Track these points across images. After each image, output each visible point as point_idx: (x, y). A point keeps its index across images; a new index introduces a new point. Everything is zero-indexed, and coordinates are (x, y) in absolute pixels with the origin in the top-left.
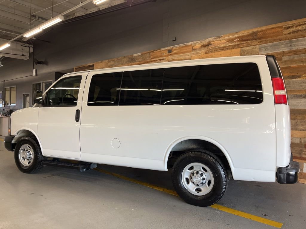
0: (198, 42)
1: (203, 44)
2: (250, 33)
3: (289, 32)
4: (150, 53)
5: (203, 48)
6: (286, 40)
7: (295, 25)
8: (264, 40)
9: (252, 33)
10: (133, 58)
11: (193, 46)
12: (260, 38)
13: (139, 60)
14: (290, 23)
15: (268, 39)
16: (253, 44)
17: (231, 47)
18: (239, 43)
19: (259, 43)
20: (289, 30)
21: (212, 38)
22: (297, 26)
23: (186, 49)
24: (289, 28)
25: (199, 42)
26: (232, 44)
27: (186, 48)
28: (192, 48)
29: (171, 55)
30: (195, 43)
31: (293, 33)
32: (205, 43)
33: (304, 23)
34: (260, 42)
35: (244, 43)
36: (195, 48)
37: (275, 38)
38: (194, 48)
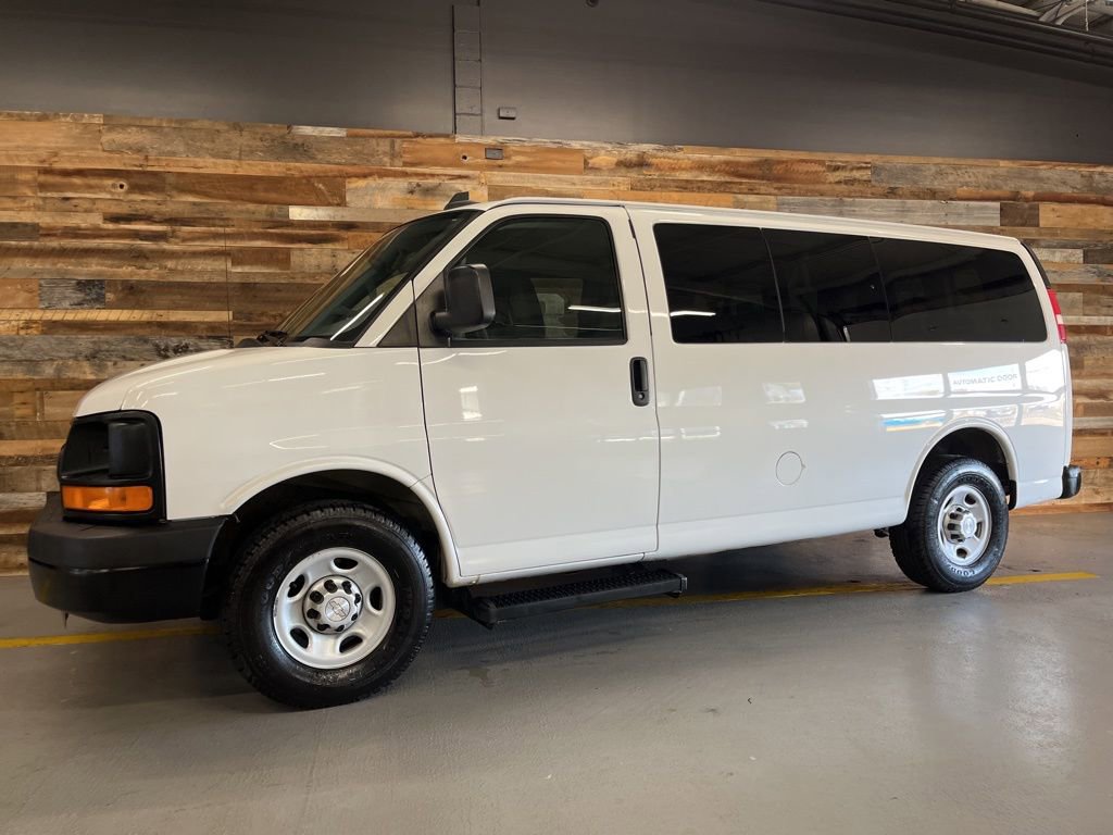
0: (604, 145)
1: (622, 158)
2: (755, 159)
3: (837, 180)
4: (398, 141)
5: (623, 170)
6: (832, 195)
7: (850, 167)
8: (788, 185)
9: (760, 162)
10: (300, 141)
11: (588, 155)
12: (778, 179)
13: (335, 158)
14: (840, 159)
15: (796, 185)
16: (763, 189)
17: (709, 186)
18: (728, 179)
19: (776, 191)
20: (837, 173)
21: (653, 146)
22: (852, 170)
23: (564, 162)
24: (837, 168)
25: (609, 147)
26: (710, 179)
27: (561, 157)
28: (586, 162)
29: (500, 166)
30: (595, 149)
31: (846, 182)
32: (629, 156)
33: (864, 165)
34: (779, 189)
35: (741, 183)
36: (596, 166)
37: (811, 187)
38: (590, 161)
